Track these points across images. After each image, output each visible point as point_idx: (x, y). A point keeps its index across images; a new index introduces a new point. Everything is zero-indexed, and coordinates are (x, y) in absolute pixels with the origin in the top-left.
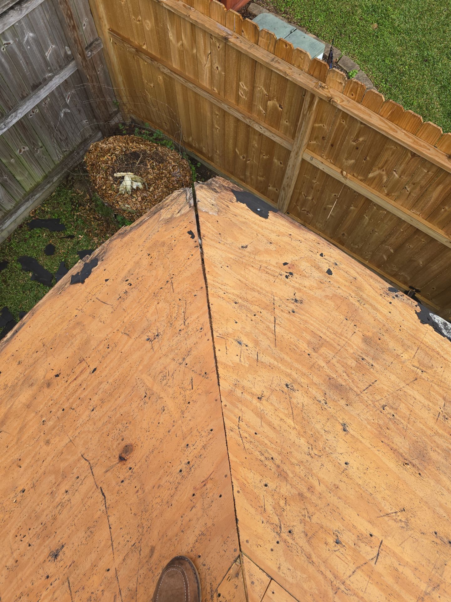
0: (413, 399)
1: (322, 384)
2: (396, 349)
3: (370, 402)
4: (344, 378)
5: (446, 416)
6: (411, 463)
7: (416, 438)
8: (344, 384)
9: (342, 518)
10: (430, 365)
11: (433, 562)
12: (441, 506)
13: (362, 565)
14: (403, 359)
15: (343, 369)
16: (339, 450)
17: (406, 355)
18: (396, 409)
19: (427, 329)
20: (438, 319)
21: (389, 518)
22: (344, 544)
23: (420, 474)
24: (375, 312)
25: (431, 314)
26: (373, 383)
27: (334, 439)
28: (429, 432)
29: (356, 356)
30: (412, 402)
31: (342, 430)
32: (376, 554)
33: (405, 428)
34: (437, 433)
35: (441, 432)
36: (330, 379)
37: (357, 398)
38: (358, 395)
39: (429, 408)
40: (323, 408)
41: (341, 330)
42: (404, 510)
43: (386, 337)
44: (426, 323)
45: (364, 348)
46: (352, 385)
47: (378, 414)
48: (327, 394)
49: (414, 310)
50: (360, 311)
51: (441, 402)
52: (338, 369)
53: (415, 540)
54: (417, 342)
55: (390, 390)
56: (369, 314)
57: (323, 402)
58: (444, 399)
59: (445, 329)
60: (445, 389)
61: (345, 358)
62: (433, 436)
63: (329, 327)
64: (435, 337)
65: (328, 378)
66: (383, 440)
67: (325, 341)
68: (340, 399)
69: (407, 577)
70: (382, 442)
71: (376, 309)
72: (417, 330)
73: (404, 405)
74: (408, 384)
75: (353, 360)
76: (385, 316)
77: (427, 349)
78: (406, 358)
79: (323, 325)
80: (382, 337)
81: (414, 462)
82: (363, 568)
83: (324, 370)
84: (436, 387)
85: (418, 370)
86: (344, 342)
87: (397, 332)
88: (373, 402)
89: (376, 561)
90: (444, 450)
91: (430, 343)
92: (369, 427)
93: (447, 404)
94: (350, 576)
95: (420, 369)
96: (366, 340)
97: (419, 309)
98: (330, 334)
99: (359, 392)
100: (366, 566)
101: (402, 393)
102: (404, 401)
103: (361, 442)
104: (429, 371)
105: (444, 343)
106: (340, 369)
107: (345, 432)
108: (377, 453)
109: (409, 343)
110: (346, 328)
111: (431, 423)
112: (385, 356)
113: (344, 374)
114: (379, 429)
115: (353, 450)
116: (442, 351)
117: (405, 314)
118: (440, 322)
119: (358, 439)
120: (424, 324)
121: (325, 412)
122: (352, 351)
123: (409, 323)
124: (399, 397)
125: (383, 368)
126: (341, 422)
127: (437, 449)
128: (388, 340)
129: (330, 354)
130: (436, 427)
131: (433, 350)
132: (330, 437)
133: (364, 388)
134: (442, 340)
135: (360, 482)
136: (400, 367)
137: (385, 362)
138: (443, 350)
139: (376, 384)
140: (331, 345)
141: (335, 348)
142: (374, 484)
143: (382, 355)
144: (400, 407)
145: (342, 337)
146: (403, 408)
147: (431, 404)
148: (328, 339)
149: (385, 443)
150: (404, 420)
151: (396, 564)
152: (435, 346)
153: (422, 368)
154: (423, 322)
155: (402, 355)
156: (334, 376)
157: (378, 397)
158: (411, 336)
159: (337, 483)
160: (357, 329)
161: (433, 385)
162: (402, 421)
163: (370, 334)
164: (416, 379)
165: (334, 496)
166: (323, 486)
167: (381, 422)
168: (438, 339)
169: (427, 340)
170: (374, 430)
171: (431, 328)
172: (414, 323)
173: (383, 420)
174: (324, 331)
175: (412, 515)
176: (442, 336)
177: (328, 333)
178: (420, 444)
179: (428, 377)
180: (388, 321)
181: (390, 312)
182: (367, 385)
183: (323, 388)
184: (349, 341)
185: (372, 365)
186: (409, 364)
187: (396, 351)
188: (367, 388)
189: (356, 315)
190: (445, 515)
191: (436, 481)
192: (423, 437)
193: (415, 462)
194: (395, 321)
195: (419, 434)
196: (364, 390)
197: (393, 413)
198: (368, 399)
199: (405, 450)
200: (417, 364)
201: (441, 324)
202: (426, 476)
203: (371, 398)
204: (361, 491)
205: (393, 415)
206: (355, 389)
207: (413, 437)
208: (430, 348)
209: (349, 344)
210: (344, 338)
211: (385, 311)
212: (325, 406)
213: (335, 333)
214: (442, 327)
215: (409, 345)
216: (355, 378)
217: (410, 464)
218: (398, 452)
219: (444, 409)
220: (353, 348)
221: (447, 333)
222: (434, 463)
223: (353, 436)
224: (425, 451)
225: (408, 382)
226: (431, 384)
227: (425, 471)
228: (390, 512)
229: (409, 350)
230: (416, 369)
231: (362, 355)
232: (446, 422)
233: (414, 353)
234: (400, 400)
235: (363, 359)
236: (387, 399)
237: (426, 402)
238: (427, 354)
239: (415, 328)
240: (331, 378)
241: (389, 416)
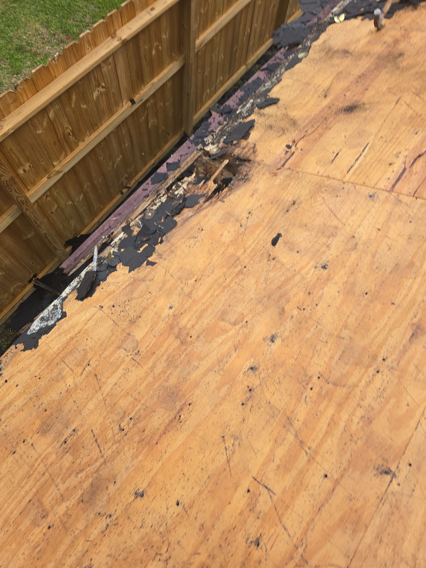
0: (116, 386)
1: (87, 515)
2: (60, 390)
3: (114, 447)
4: (83, 478)
5: (136, 351)
6: (179, 412)
7: (155, 397)
8: (90, 480)
9: (234, 529)
10: (83, 353)
11: (268, 417)
12: (218, 389)
13: (278, 514)
14: (72, 386)
15: (73, 476)
16: (163, 511)
17: (68, 380)
18: (125, 413)
19: (44, 344)
20: (36, 326)
21: (231, 460)
22: (259, 535)
23: (190, 404)
24: (13, 406)
25: (29, 333)
26: (94, 436)
27: (151, 515)
28: (150, 379)
29: (61, 450)
30: (119, 390)
31: (142, 499)
32: (266, 491)
33: (144, 407)
34: (152, 368)
35: (150, 364)
36: (82, 501)
37: (108, 465)
38: (105, 463)
39: (126, 370)
40: (116, 522)
41: (26, 465)
42: (223, 437)
43: (45, 400)
44: (38, 341)
45: (52, 436)
46: (93, 468)
47: (128, 439)
48: (99, 510)
49: (20, 353)
50: (7, 429)
51: (122, 353)
52: (72, 485)
53: (250, 433)
54: (56, 361)
55: (104, 415)
56: (13, 416)
57: (109, 520)
58: (119, 348)
59: (47, 321)
60: (109, 344)
61: (61, 469)
62: (154, 375)
63: (19, 484)
64: (54, 336)
65: (81, 504)
66: (155, 442)
67: (35, 495)
68: (107, 492)
69: (284, 455)
70: (157, 443)
71: (10, 404)
72: (43, 355)
73: (121, 401)
74: (100, 388)
75: (65, 457)
76: (20, 395)
77: (66, 350)
78: (72, 380)
79: (15, 494)
80: (44, 406)
81: (178, 408)
82: (280, 513)
83: (71, 506)
84: (107, 353)
85: (86, 369)
86: (42, 465)
87: (42, 383)
88: (115, 443)
89: (273, 492)
90: (168, 366)
91: (60, 344)
92: (140, 458)
93: (125, 346)
94: (289, 535)
95: (86, 366)
96: (44, 430)
97: (21, 346)
98: (28, 485)
99: (102, 460)
100: (278, 509)
101: (108, 399)
102: (116, 399)
103: (156, 474)
104: (89, 356)
105: (63, 327)
106: (73, 481)
107: (145, 495)
108: (168, 455)
109: (56, 371)
110: (25, 457)
111: (141, 372)
112: (66, 408)
113: (80, 476)
114: (144, 443)
115: (164, 489)
116: (70, 333)
117: (23, 365)
118: (39, 325)
119: (153, 478)
120: (38, 345)
121: (121, 521)
122: (54, 456)
123: (34, 364)
124: (112, 404)
125: (79, 416)
126: (133, 498)
127: (167, 374)
128: (49, 399)
129: (52, 493)
130: (146, 367)
131: (68, 343)
132: (149, 521)
133: (98, 450)
134: (59, 329)
135: (197, 489)
136: (81, 392)
137: (72, 411)
138: (69, 330)
139: (96, 432)
140: (42, 487)
141: (46, 482)
142: (199, 469)
143: (64, 413)
144: (123, 406)
145: (35, 467)
146: (124, 403)
147: (123, 366)
148: (34, 490)
149: (159, 440)
150: (137, 406)
151: (273, 466)
152: (64, 339)
153: (85, 364)
154: (36, 345)
155: (68, 386)
156: (80, 492)
157: (110, 434)
158: (48, 366)
159: (197, 525)
160: (29, 439)
161: (103, 356)
162: (137, 408)
163: (38, 423)
164: (96, 375)
165: (211, 534)
166: (201, 549)
167: (137, 438)
168: (57, 333)
169: (56, 348)
170: (145, 451)
171: (44, 337)
172: (36, 356)
173: (135, 435)
174: (23, 493)
175: (228, 428)
176: (55, 327)
177: (27, 488)
178: (161, 394)
179: (95, 359)
180: (26, 391)
181: (17, 386)
182: (95, 445)
183: (92, 516)
184: (42, 457)
185: (74, 430)
186: (79, 378)
187: (63, 392)
188: (99, 447)
189: (11, 437)
190: (226, 387)
191: (196, 387)
192: (155, 387)
193: (178, 405)
194: (29, 381)
195: (151, 392)
196: (101, 451)
197: (128, 419)
198: (111, 449)
199: (166, 416)
200: (80, 370)
201: (42, 325)
202: (191, 397)
203: (110, 444)
204: (206, 491)
205: (131, 419)
206: (98, 464)
207: (155, 400)
208: (66, 347)
209: (44, 458)
210: (37, 464)
211: (14, 392)
212: (114, 517)
213: (28, 476)
214: (45, 323)
215: (58, 372)
216: (85, 460)
217: (180, 414)
218: (168, 425)
219: (129, 351)
220: (50, 453)
221: (52, 319)
222: (179, 383)
223: (150, 485)
224: (168, 390)
225: (97, 387)
226: (102, 359)
227: (187, 396)
228: (225, 457)
229: (64, 374)
230: (85, 372)
231: (61, 443)
232: (142, 354)
233: (67, 369)
234: (115, 404)
235: (65, 442)
236: (113, 421)
237: (120, 371)
238: (71, 352)
239: (40, 359)
240: (81, 499)
241: (131, 425)
